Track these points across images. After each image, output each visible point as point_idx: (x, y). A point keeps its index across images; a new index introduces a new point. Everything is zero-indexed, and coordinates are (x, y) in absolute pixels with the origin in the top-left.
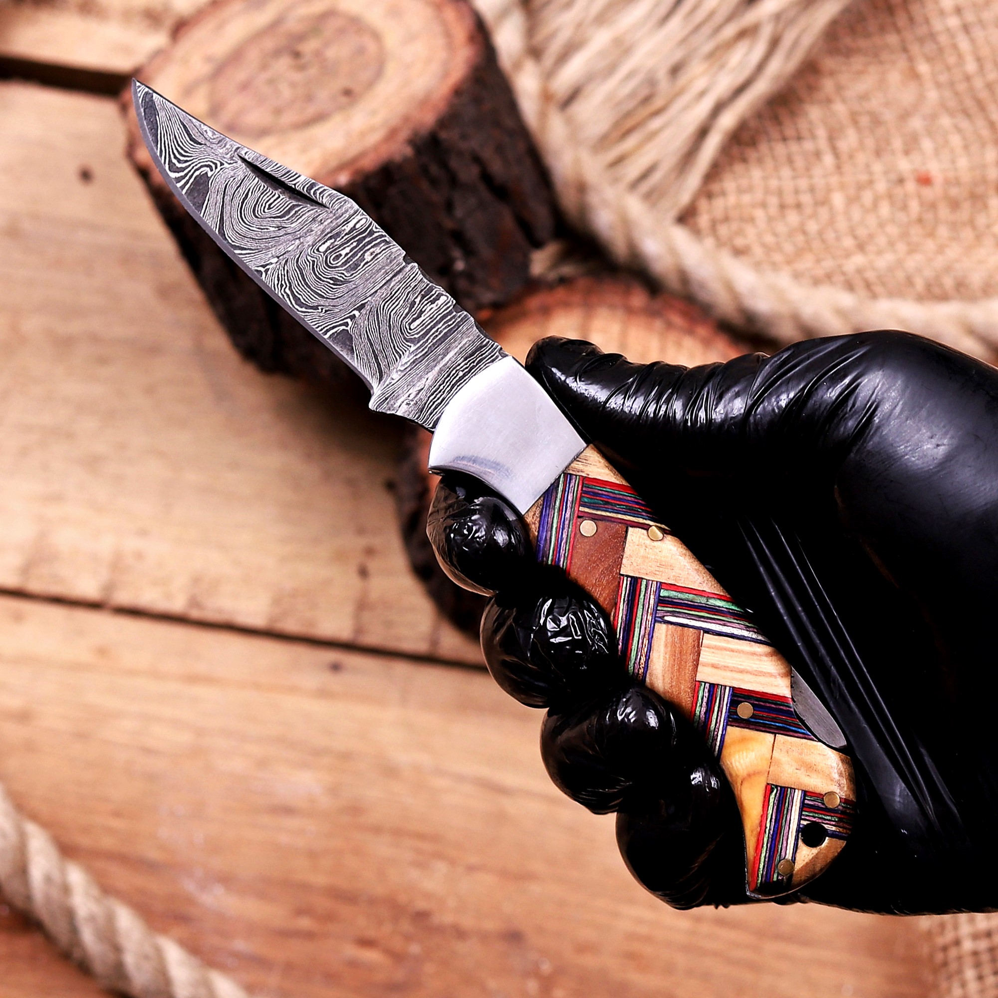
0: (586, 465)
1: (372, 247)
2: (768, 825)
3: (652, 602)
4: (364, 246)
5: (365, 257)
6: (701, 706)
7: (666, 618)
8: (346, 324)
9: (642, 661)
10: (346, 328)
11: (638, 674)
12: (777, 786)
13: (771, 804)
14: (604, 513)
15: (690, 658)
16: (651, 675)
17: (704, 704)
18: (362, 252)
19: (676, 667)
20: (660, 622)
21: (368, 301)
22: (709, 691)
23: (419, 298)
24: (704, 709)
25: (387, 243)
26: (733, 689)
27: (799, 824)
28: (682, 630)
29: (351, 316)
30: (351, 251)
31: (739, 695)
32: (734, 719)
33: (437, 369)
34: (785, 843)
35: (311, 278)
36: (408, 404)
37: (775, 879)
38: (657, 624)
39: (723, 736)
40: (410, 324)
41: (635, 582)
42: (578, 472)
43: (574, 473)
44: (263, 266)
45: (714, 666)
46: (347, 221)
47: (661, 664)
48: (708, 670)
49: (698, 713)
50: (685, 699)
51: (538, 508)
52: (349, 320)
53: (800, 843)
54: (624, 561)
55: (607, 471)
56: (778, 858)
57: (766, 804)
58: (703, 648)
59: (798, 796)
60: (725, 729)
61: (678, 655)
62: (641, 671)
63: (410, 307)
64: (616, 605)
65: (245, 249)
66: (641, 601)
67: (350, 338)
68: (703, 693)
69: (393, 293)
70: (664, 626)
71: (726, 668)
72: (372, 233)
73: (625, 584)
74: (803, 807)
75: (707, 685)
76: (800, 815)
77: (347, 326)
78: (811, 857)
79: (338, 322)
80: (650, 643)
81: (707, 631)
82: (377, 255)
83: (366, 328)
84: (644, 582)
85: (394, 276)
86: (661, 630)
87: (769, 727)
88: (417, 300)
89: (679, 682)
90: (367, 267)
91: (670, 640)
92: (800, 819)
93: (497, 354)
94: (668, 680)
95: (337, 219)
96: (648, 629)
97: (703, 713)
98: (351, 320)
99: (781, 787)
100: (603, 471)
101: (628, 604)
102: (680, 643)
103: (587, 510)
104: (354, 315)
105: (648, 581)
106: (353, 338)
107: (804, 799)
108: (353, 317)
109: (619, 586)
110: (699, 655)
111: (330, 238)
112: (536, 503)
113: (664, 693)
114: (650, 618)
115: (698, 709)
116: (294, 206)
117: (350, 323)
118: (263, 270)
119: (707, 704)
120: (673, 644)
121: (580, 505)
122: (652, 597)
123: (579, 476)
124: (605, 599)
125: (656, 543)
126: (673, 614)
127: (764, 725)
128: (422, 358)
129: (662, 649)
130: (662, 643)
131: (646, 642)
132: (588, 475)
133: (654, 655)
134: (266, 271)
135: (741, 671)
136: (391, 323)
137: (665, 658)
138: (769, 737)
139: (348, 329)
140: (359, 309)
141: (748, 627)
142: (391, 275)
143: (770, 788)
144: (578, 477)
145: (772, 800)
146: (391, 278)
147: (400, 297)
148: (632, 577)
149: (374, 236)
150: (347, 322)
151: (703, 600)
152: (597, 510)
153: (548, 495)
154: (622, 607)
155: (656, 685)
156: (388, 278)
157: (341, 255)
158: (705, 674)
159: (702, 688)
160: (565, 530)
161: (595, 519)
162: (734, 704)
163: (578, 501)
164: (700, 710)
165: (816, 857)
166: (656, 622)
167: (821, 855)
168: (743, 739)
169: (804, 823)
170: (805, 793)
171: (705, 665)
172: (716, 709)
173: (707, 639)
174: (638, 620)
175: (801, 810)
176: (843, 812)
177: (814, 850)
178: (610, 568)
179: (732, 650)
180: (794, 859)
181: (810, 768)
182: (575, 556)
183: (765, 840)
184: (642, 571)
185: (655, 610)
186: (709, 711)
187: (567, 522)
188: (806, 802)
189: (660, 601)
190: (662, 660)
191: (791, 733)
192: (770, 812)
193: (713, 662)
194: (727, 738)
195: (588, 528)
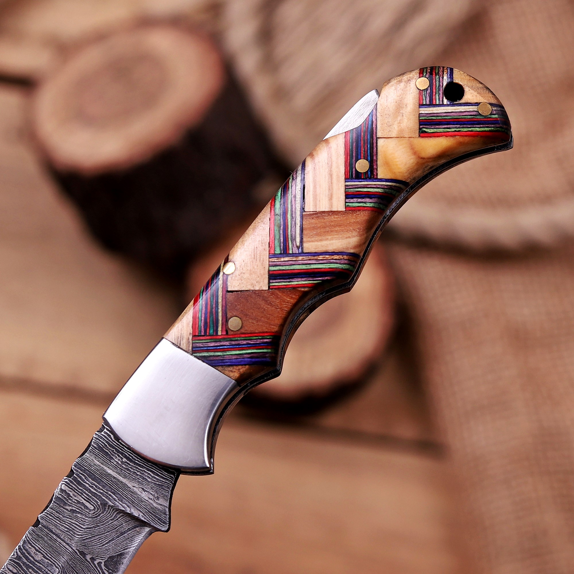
0: (182, 336)
1: (30, 555)
2: (453, 130)
3: (286, 259)
4: (31, 562)
5: (40, 559)
6: (365, 203)
7: (298, 244)
8: (99, 564)
9: (337, 257)
10: (103, 563)
11: (348, 260)
12: (420, 129)
13: (435, 130)
14: (220, 314)
15: (327, 218)
16: (347, 248)
17: (363, 200)
18: (37, 563)
19: (337, 229)
20: (302, 249)
21: (76, 549)
22: (352, 198)
23: (67, 507)
24: (368, 200)
26: (347, 179)
27: (447, 105)
28: (306, 229)
29: (91, 561)
31: (351, 174)
32: (371, 174)
33: (124, 480)
34: (465, 114)
37: (496, 116)
38: (305, 251)
39: (387, 181)
40: (90, 510)
41: (272, 276)
42: (189, 342)
43: (191, 345)
45: (331, 198)
47: (337, 241)
48: (334, 200)
49: (371, 205)
50: (363, 217)
51: (226, 369)
52: (96, 562)
53: (463, 101)
54: (257, 288)
55: (185, 320)
56: (478, 117)
57: (436, 135)
58: (318, 210)
59: (424, 110)
60: (381, 180)
61: (327, 229)
62: (345, 257)
63: (76, 513)
64: (295, 288)
66: (287, 268)
67: (111, 558)
68: (355, 203)
69: (66, 530)
70: (305, 245)
71: (331, 188)
72: (19, 558)
73: (276, 283)
74: (431, 104)
75: (347, 200)
76: (439, 105)
77: (101, 563)
78: (472, 91)
79: (99, 571)
80: (322, 254)
81: (303, 209)
83: (100, 546)
84: (272, 268)
85: (52, 532)
86: (309, 247)
87: (372, 144)
88: (69, 508)
89: (350, 224)
90: (48, 556)
91: (317, 238)
92: (443, 105)
93: (102, 433)
94: (350, 234)
96: (310, 257)
97: (371, 200)
98: (96, 560)
99: (420, 125)
100: (185, 322)
101: (292, 278)
102: (317, 229)
104: (90, 558)
105: (270, 266)
106: (110, 556)
107: (426, 105)
108: (93, 559)
109: (279, 288)
110: (324, 212)
112: (222, 371)
113: (361, 236)
114: (300, 258)
115: (368, 205)
117: (98, 561)
119: (363, 198)
120: (318, 234)
121: (217, 335)
122: (282, 260)
123: (192, 340)
124: (292, 298)
125: (238, 266)
126: (294, 239)
127: (372, 148)
128: (117, 495)
129: (324, 243)
130: (319, 243)
131: (321, 257)
132: (190, 334)
133: (331, 249)
135: (331, 175)
136: (92, 526)
137: (332, 239)
138: (380, 142)
139: (103, 562)
140: (84, 555)
141: (293, 179)
142: (52, 535)
143: (422, 134)
144: (193, 342)
145: (432, 131)
146: (54, 534)
147: (69, 523)
148: (270, 279)
149: (21, 556)
150: (98, 563)
151: (278, 218)
152: (218, 319)
153: (213, 363)
154: (295, 282)
155: (356, 243)
156: (55, 537)
158: (339, 204)
159: (350, 204)
160: (240, 342)
161: (226, 320)
162: (358, 176)
163: (214, 337)
164: (369, 203)
165: (472, 88)
166: (303, 252)
167: (470, 84)
168: (387, 164)
169: (445, 101)
170: (421, 105)
171: (331, 206)
172: (365, 190)
173: (309, 208)
174: (304, 267)
175: (436, 105)
176: (431, 73)
177: (466, 89)
178: (265, 300)
179: (315, 187)
180: (477, 104)
181: (399, 106)
182: (260, 330)
183: (465, 130)
184: (262, 272)
185: (293, 255)
186: (368, 195)
187: (233, 343)
188: (428, 103)
189: (285, 252)
190: (334, 241)
191: (374, 126)
192: (441, 130)
193: (327, 199)
194: (388, 177)
195: (234, 323)
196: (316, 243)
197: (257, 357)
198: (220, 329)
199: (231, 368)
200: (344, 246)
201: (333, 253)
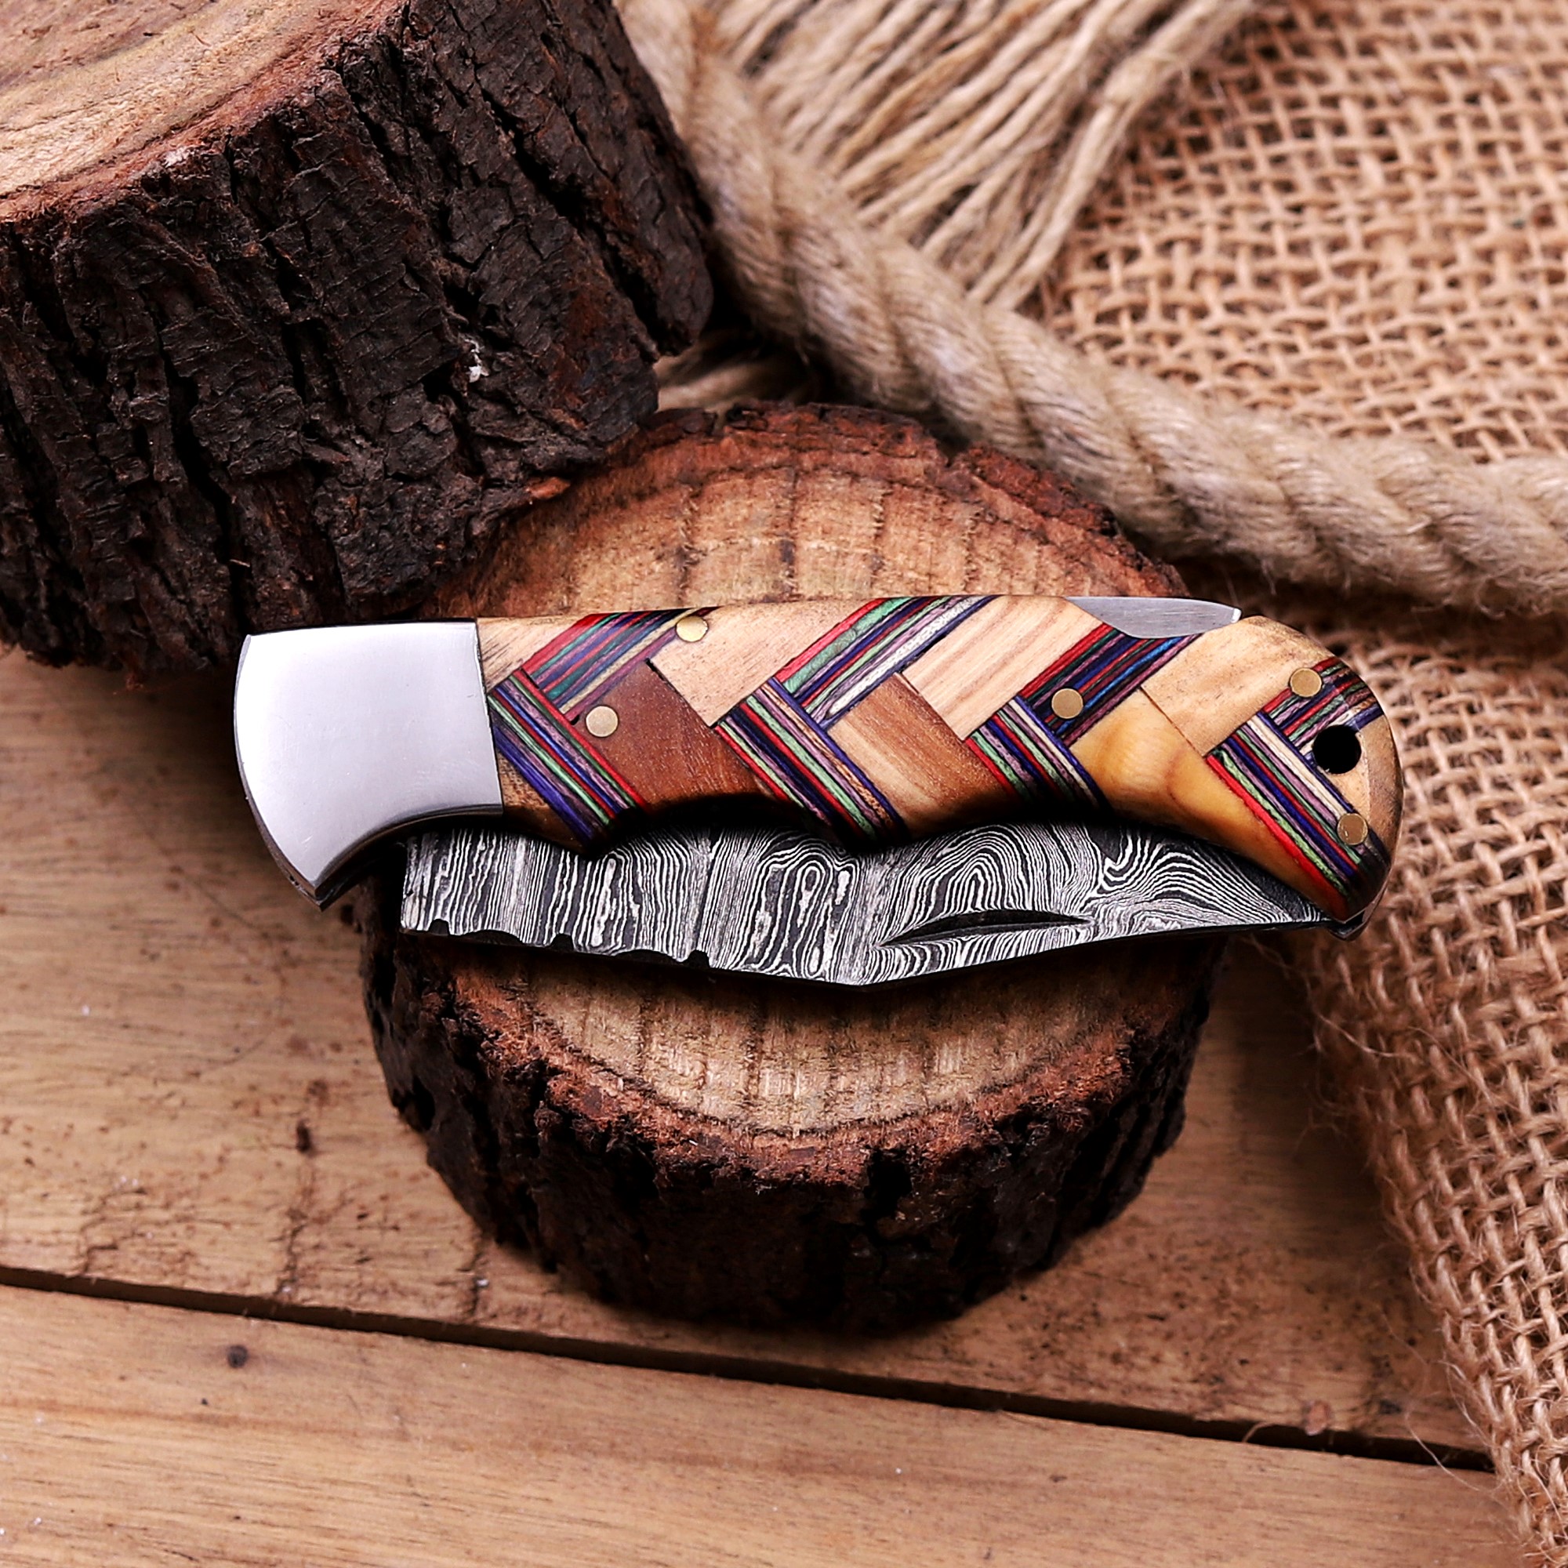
0: (503, 650)
2: (1267, 806)
3: (790, 713)
6: (1007, 764)
7: (834, 711)
9: (869, 798)
11: (882, 820)
12: (1219, 747)
13: (1240, 776)
15: (922, 722)
16: (900, 802)
17: (1008, 757)
19: (919, 755)
20: (832, 724)
22: (995, 735)
24: (1015, 764)
26: (1020, 696)
27: (1303, 759)
28: (871, 702)
31: (1036, 697)
32: (1066, 731)
34: (1317, 804)
37: (1357, 860)
38: (830, 733)
39: (1078, 767)
41: (739, 714)
45: (962, 698)
47: (897, 773)
48: (964, 708)
49: (1013, 778)
50: (975, 778)
51: (510, 773)
53: (1333, 779)
54: (696, 706)
55: (537, 630)
56: (1328, 830)
57: (1232, 783)
58: (923, 693)
59: (1258, 726)
60: (1070, 757)
61: (904, 738)
62: (881, 811)
64: (752, 770)
66: (776, 727)
68: (989, 746)
70: (842, 724)
71: (979, 683)
73: (731, 731)
74: (1280, 731)
75: (984, 730)
76: (1290, 745)
78: (1366, 779)
80: (852, 765)
81: (902, 667)
84: (752, 702)
86: (845, 733)
87: (1121, 686)
89: (945, 769)
91: (871, 732)
92: (1296, 751)
94: (927, 784)
96: (828, 751)
97: (1019, 770)
99: (1226, 741)
101: (766, 752)
102: (888, 720)
105: (754, 694)
107: (1272, 721)
109: (727, 743)
110: (928, 706)
112: (500, 768)
113: (943, 806)
114: (812, 735)
115: (1007, 772)
119: (1011, 752)
120: (881, 732)
121: (556, 707)
122: (784, 707)
124: (730, 780)
125: (707, 640)
126: (835, 696)
127: (1113, 693)
129: (875, 754)
130: (866, 746)
131: (843, 769)
132: (520, 660)
133: (874, 773)
135: (1004, 663)
137: (892, 761)
138: (1136, 699)
141: (944, 605)
143: (1213, 758)
145: (1234, 771)
148: (729, 714)
151: (851, 636)
153: (503, 743)
154: (761, 762)
155: (921, 808)
158: (964, 722)
159: (980, 740)
160: (577, 758)
161: (595, 701)
162: (1043, 712)
163: (549, 705)
164: (1012, 770)
165: (1373, 774)
166: (825, 731)
167: (1376, 765)
168: (1109, 742)
169: (1307, 750)
170: (1264, 713)
171: (951, 709)
172: (1030, 745)
173: (915, 675)
174: (801, 755)
175: (1285, 739)
176: (1338, 683)
177: (1361, 767)
178: (689, 737)
179: (960, 653)
180: (1350, 808)
181: (1231, 676)
182: (626, 773)
183: (1286, 827)
184: (732, 691)
185: (808, 718)
186: (1024, 758)
187: (567, 747)
188: (1278, 721)
189: (800, 700)
190: (891, 768)
191: (1156, 664)
192: (1249, 786)
193: (956, 693)
194: (1087, 764)
195: (601, 721)
196: (862, 740)
197: (576, 810)
198: (572, 703)
199: (519, 782)
200: (900, 793)
201: (869, 785)
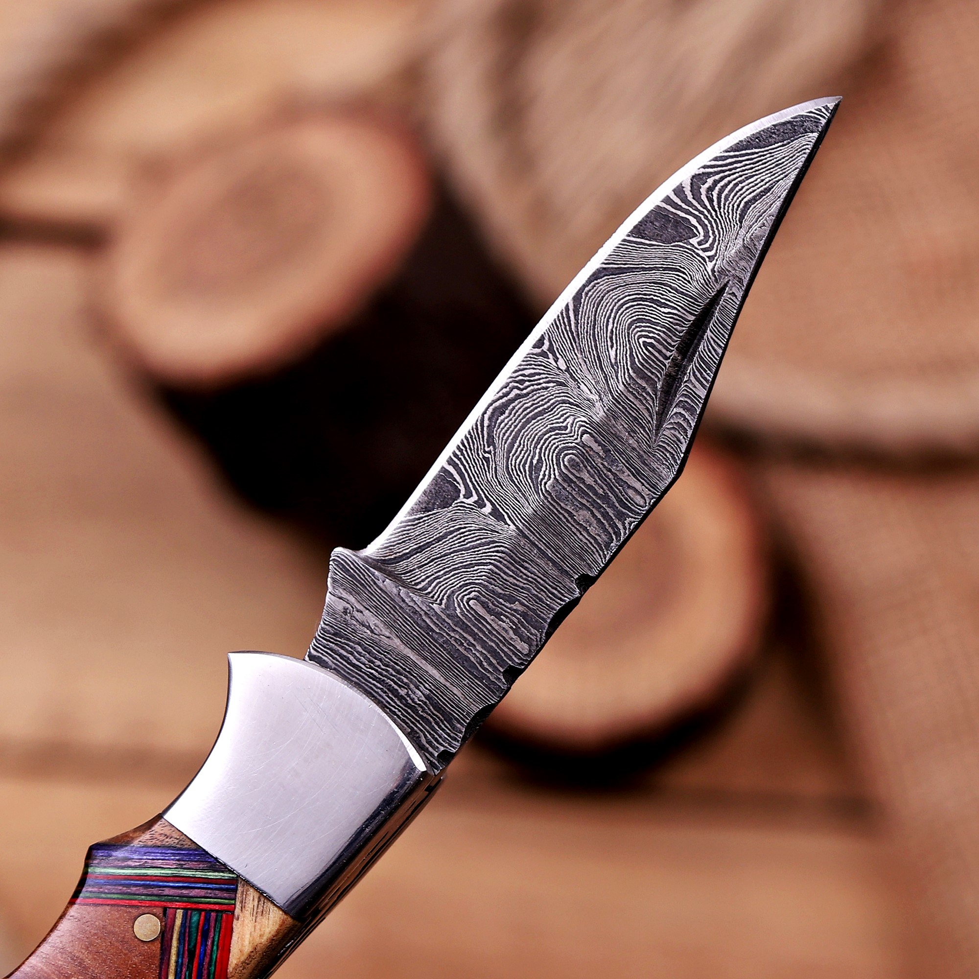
1: (599, 521)
4: (599, 507)
5: (581, 512)
8: (468, 495)
10: (461, 496)
14: (174, 951)
18: (588, 504)
21: (509, 525)
23: (520, 608)
25: (608, 546)
29: (483, 501)
30: (590, 487)
33: (407, 652)
35: (538, 427)
36: (346, 609)
40: (476, 599)
42: (242, 902)
43: (239, 895)
44: (551, 348)
46: (637, 474)
51: (177, 841)
52: (475, 497)
63: (505, 595)
65: (576, 315)
67: (445, 505)
69: (527, 565)
72: (621, 517)
77: (465, 497)
79: (471, 481)
82: (585, 529)
83: (465, 528)
85: (554, 563)
88: (517, 606)
90: (565, 517)
93: (442, 749)
95: (640, 457)
98: (475, 502)
100: (247, 943)
103: (178, 922)
104: (485, 506)
106: (446, 509)
108: (480, 504)
111: (607, 451)
112: (184, 837)
116: (653, 385)
117: (471, 501)
118: (545, 347)
121: (186, 910)
123: (235, 904)
128: (423, 624)
132: (238, 919)
134: (544, 354)
136: (476, 568)
139: (462, 498)
140: (496, 514)
142: (554, 558)
144: (233, 902)
146: (550, 559)
147: (521, 577)
149: (616, 521)
150: (471, 495)
152: (179, 940)
153: (199, 856)
156: (549, 553)
157: (579, 471)
160: (142, 891)
161: (164, 936)
163: (191, 907)
195: (148, 927)
199: (166, 841)
